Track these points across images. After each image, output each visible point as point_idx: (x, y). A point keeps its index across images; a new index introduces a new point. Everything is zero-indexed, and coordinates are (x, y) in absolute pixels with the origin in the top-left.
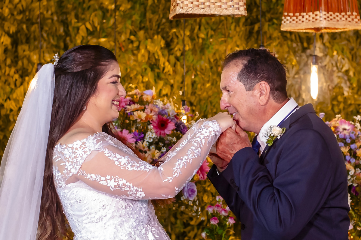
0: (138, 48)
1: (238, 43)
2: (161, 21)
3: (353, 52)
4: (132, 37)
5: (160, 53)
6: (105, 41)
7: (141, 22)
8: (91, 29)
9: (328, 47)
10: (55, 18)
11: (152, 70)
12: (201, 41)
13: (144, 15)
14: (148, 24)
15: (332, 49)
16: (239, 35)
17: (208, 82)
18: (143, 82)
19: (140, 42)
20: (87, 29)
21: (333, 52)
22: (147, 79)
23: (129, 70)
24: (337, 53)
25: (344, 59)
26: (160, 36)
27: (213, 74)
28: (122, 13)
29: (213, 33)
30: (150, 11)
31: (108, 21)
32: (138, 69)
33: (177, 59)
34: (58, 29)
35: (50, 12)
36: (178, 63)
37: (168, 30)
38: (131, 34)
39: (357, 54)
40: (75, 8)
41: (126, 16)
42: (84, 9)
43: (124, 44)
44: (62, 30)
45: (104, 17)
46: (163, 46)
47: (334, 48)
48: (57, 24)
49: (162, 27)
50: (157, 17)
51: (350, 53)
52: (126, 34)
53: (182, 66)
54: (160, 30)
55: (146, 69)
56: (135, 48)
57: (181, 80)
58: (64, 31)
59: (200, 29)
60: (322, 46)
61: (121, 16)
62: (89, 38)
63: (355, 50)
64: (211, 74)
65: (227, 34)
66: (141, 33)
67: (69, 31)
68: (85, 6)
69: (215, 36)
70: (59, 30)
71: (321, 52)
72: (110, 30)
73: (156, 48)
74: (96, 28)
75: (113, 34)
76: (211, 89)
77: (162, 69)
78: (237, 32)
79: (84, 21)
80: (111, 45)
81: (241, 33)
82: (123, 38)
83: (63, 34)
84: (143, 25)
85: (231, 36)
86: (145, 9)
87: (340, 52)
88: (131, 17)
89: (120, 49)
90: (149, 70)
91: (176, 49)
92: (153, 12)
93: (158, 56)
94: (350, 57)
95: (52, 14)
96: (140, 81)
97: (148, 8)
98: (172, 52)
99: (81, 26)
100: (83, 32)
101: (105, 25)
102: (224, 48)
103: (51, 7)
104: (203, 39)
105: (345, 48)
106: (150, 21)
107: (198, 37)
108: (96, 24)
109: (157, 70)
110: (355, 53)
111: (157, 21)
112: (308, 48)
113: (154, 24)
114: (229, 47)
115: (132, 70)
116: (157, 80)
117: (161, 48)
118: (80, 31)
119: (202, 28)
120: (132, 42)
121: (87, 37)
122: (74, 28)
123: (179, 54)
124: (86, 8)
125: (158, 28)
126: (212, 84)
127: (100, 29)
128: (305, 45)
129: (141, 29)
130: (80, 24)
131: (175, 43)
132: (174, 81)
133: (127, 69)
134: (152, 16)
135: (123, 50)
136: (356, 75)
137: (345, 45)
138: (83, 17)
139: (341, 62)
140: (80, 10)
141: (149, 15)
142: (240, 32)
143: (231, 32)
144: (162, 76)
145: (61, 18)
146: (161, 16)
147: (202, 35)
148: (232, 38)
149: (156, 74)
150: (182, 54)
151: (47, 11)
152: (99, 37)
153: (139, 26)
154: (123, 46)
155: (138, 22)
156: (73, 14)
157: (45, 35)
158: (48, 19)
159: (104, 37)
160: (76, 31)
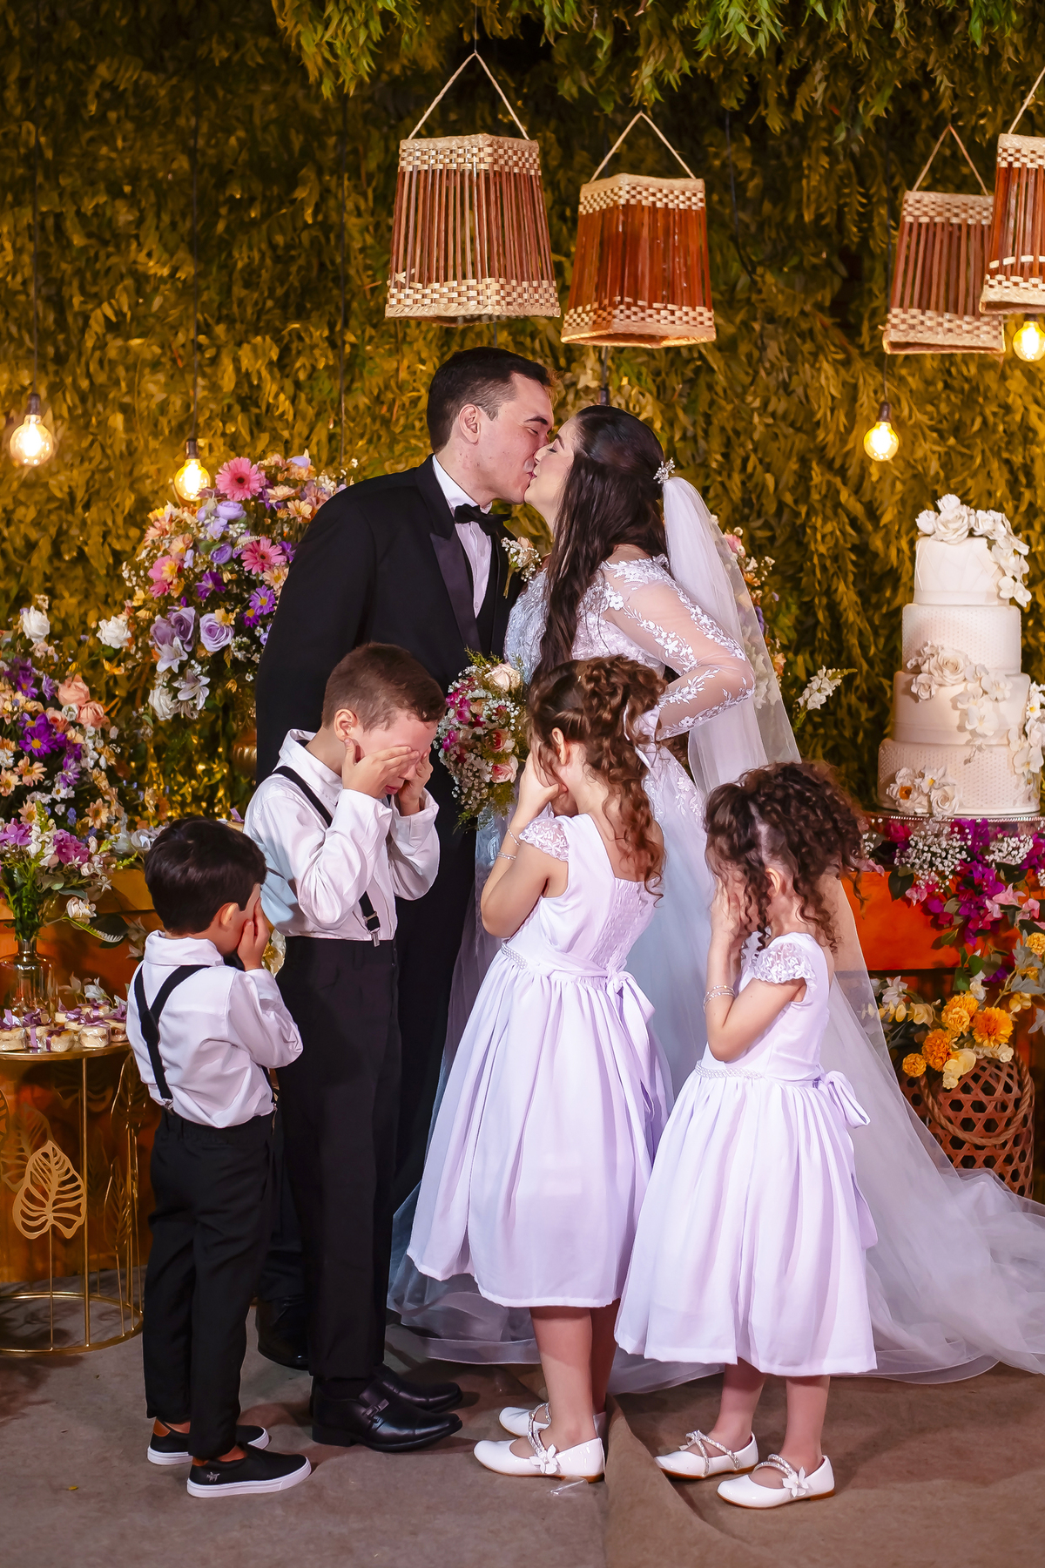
0: (214, 361)
1: (424, 355)
2: (264, 303)
3: (659, 380)
4: (202, 338)
5: (264, 373)
6: (142, 344)
7: (220, 306)
8: (113, 319)
9: (609, 368)
10: (32, 291)
11: (245, 409)
12: (348, 349)
13: (227, 291)
14: (235, 308)
15: (617, 371)
16: (425, 338)
17: (362, 436)
18: (224, 434)
19: (219, 349)
20: (106, 318)
21: (621, 380)
22: (233, 429)
23: (192, 409)
24: (629, 383)
25: (643, 395)
26: (268, 338)
27: (374, 420)
28: (180, 285)
29: (373, 332)
30: (240, 283)
31: (148, 302)
32: (212, 406)
33: (298, 385)
34: (41, 315)
35: (19, 278)
36: (303, 396)
37: (277, 323)
38: (199, 331)
39: (667, 383)
40: (79, 272)
41: (188, 292)
42: (96, 275)
43: (181, 352)
44: (51, 318)
45: (139, 291)
46: (275, 358)
47: (622, 370)
48: (40, 305)
49: (264, 317)
50: (256, 295)
51: (654, 381)
52: (188, 330)
53: (309, 401)
54: (262, 324)
55: (230, 407)
56: (207, 362)
57: (305, 432)
58: (56, 321)
59: (346, 324)
60: (598, 367)
61: (177, 290)
62: (109, 337)
63: (663, 375)
64: (368, 420)
65: (400, 335)
66: (220, 330)
67: (65, 320)
68: (98, 266)
69: (376, 340)
70: (45, 318)
71: (594, 378)
72: (152, 320)
73: (260, 362)
74: (124, 315)
75: (158, 328)
76: (367, 451)
77: (264, 408)
78: (421, 332)
79: (97, 299)
80: (153, 353)
81: (430, 335)
82: (181, 338)
83: (53, 328)
84: (225, 312)
85: (408, 339)
86: (230, 275)
87: (634, 380)
88: (198, 294)
89: (174, 361)
90: (237, 408)
91: (298, 365)
92: (247, 285)
93: (260, 378)
94: (654, 390)
95: (24, 283)
96: (219, 432)
97: (236, 275)
98: (287, 370)
99: (92, 310)
100: (96, 326)
101: (141, 310)
102: (395, 365)
103: (23, 267)
104: (353, 346)
105: (644, 370)
106: (241, 302)
107: (344, 343)
108: (125, 309)
109: (255, 410)
110: (663, 382)
111: (256, 303)
112: (568, 369)
113: (249, 310)
114: (406, 363)
115: (200, 408)
116: (255, 431)
117: (271, 363)
118: (92, 322)
119: (353, 322)
120: (200, 348)
121: (104, 335)
122: (76, 315)
123: (302, 376)
124: (102, 272)
125: (259, 318)
126: (370, 442)
127: (132, 319)
128: (562, 362)
129: (218, 322)
130: (90, 306)
131: (294, 352)
132: (291, 435)
133: (188, 407)
134: (244, 293)
135: (180, 364)
136: (667, 428)
137: (642, 364)
138: (94, 289)
139: (638, 401)
140: (88, 275)
141: (238, 291)
142: (428, 331)
143: (408, 331)
144: (267, 423)
145: (44, 291)
146: (266, 294)
147: (351, 338)
148: (411, 343)
149: (253, 419)
150: (310, 377)
151: (14, 277)
152: (128, 337)
153: (217, 314)
154: (180, 357)
155: (215, 305)
156: (75, 283)
157: (14, 330)
158: (17, 293)
159: (139, 337)
160: (80, 322)
